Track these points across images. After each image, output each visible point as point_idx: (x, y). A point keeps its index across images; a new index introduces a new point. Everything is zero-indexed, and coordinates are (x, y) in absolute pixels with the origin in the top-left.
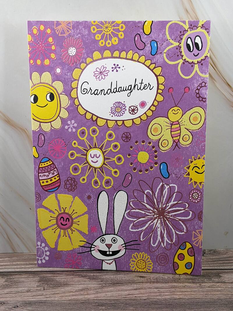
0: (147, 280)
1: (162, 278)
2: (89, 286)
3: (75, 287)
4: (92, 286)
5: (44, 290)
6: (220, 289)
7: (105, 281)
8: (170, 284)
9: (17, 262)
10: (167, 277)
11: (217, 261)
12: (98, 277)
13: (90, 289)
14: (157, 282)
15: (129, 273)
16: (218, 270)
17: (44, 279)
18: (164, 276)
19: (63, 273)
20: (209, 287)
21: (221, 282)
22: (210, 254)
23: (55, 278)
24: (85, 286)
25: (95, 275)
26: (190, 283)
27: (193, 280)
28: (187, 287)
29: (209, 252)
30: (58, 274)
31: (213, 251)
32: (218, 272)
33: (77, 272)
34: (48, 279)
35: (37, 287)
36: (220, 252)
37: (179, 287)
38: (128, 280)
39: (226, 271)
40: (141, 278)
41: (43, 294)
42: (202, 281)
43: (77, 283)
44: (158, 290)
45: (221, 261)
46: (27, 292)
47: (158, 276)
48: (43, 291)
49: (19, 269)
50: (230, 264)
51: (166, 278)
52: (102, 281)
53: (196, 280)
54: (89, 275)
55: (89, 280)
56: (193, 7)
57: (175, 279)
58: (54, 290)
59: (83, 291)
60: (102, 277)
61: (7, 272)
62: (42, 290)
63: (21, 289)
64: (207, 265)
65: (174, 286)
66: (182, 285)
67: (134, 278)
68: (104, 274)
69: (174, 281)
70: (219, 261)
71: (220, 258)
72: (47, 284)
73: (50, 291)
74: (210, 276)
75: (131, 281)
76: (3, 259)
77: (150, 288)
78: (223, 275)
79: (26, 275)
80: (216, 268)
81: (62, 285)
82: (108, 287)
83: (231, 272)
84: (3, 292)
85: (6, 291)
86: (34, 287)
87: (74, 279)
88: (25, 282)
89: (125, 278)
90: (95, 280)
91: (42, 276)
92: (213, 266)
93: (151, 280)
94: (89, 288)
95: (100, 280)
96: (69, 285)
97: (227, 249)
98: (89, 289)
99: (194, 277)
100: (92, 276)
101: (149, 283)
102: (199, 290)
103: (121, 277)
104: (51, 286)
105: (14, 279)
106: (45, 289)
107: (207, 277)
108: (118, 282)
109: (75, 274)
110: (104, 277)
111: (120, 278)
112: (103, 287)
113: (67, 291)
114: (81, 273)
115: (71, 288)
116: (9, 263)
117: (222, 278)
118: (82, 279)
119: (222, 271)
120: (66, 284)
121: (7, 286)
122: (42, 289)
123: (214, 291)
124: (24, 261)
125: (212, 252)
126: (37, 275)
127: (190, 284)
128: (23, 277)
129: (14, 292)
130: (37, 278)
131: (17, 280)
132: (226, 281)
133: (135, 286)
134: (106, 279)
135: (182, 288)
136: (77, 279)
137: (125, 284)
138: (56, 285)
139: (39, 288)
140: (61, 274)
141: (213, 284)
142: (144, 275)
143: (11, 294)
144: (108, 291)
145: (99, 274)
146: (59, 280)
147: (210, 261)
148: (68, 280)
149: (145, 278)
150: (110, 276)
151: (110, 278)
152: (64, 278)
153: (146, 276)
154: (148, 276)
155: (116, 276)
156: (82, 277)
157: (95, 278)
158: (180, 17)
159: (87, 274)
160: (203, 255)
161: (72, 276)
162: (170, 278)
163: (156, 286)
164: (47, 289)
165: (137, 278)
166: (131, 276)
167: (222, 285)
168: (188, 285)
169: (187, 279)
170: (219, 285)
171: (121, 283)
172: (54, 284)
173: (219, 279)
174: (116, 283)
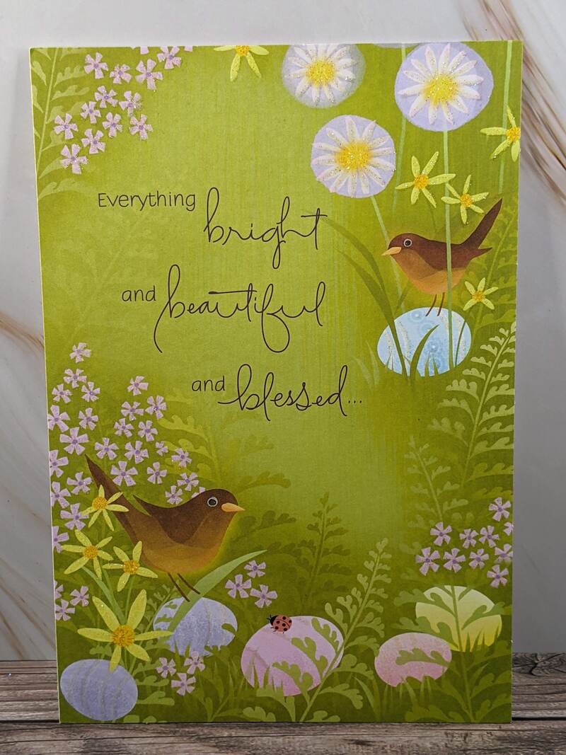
1: (416, 748)
9: (26, 692)
10: (431, 743)
12: (242, 742)
15: (328, 729)
17: (97, 745)
18: (422, 741)
22: (550, 667)
23: (125, 742)
25: (233, 734)
29: (547, 662)
30: (135, 730)
31: (558, 658)
34: (106, 746)
40: (358, 748)
47: (407, 739)
49: (31, 714)
51: (429, 745)
54: (218, 735)
55: (217, 750)
57: (451, 752)
60: (252, 742)
64: (540, 706)
68: (258, 732)
74: (549, 742)
75: (332, 754)
79: (50, 732)
87: (176, 749)
89: (314, 745)
90: (232, 752)
91: (90, 735)
92: (556, 709)
93: (386, 752)
99: (505, 745)
100: (225, 739)
103: (303, 744)
105: (17, 745)
107: (540, 744)
109: (182, 731)
110: (258, 742)
111: (300, 746)
114: (196, 729)
116: (5, 694)
118: (198, 746)
124: (45, 688)
125: (554, 662)
126: (79, 733)
128: (40, 737)
130: (78, 744)
131: (25, 749)
134: (263, 748)
136: (184, 747)
140: (142, 731)
142: (367, 738)
145: (243, 731)
146: (138, 751)
147: (549, 691)
148: (161, 750)
149: (369, 747)
150: (275, 739)
151: (274, 746)
152: (149, 744)
153: (373, 742)
154: (380, 739)
155: (291, 740)
156: (200, 739)
157: (232, 744)
158: (465, 25)
159: (213, 731)
160: (530, 673)
161: (172, 739)
162: (438, 746)
165: (348, 746)
166: (331, 740)
169: (487, 752)
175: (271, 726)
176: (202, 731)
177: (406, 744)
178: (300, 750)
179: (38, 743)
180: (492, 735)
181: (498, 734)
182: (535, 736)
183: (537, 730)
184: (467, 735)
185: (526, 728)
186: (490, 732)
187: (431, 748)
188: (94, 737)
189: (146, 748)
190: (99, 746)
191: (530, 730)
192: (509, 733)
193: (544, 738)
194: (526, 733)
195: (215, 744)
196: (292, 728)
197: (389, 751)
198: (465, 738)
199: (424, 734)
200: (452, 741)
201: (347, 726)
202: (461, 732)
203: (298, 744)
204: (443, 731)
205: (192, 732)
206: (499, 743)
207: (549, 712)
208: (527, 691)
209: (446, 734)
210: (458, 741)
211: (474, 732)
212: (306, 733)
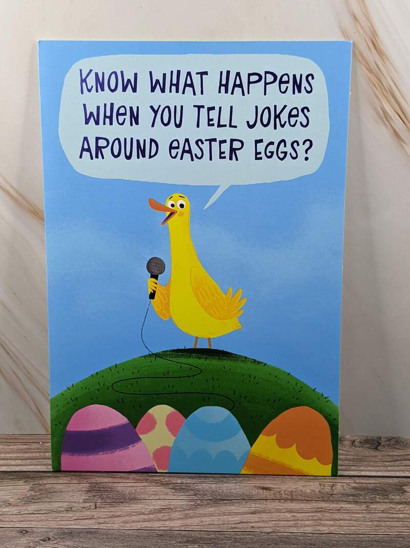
0: (275, 494)
1: (300, 492)
2: (174, 502)
3: (147, 505)
4: (179, 503)
5: (96, 508)
6: (401, 516)
7: (200, 495)
8: (315, 505)
10: (310, 489)
11: (401, 460)
13: (174, 510)
14: (292, 500)
15: (244, 480)
16: (400, 479)
17: (97, 486)
18: (304, 488)
19: (129, 476)
20: (383, 512)
21: (405, 503)
23: (115, 485)
24: (167, 502)
25: (184, 481)
26: (350, 502)
27: (354, 496)
28: (345, 510)
29: (388, 443)
30: (121, 477)
31: (395, 440)
32: (401, 483)
34: (103, 488)
35: (85, 501)
36: (407, 444)
37: (330, 511)
38: (241, 495)
40: (263, 492)
41: (94, 516)
42: (372, 500)
43: (153, 496)
44: (293, 516)
45: (407, 462)
46: (67, 511)
47: (295, 487)
48: (94, 510)
52: (195, 495)
53: (361, 497)
54: (174, 482)
55: (174, 491)
56: (366, 10)
57: (323, 495)
58: (112, 509)
59: (162, 513)
60: (196, 486)
61: (33, 472)
62: (92, 508)
63: (55, 505)
64: (382, 468)
65: (322, 508)
66: (336, 505)
67: (252, 490)
68: (200, 480)
70: (404, 462)
71: (406, 455)
72: (102, 497)
73: (106, 510)
74: (386, 491)
75: (246, 495)
76: (28, 447)
77: (279, 511)
79: (67, 478)
80: (398, 474)
81: (126, 500)
82: (206, 506)
84: (26, 509)
85: (32, 507)
86: (79, 503)
87: (147, 490)
88: (63, 493)
89: (235, 489)
90: (183, 492)
91: (93, 480)
92: (392, 471)
93: (281, 495)
94: (172, 507)
95: (192, 492)
96: (139, 501)
98: (172, 509)
99: (357, 492)
100: (178, 485)
101: (278, 501)
102: (364, 517)
103: (228, 488)
104: (108, 501)
105: (46, 486)
106: (97, 506)
107: (380, 492)
108: (223, 497)
109: (151, 478)
111: (227, 490)
112: (197, 506)
113: (133, 512)
114: (161, 478)
115: (142, 507)
116: (38, 455)
117: (407, 494)
118: (162, 489)
120: (133, 499)
121: (33, 499)
122: (93, 505)
123: (390, 520)
125: (392, 442)
126: (85, 479)
127: (350, 506)
128: (61, 481)
129: (45, 510)
130: (85, 486)
131: (51, 488)
133: (253, 506)
134: (202, 490)
135: (335, 513)
136: (153, 489)
137: (235, 501)
138: (116, 499)
139: (87, 505)
140: (126, 478)
141: (391, 506)
142: (270, 486)
143: (39, 515)
144: (206, 514)
145: (191, 479)
146: (123, 491)
147: (388, 460)
148: (138, 490)
149: (270, 491)
150: (210, 485)
151: (210, 490)
152: (131, 486)
153: (274, 488)
154: (276, 487)
155: (220, 486)
156: (162, 484)
157: (183, 487)
159: (172, 480)
160: (376, 448)
161: (145, 484)
162: (314, 492)
163: (289, 508)
164: (101, 507)
165: (257, 490)
166: (246, 486)
167: (406, 509)
168: (346, 508)
169: (346, 496)
170: (401, 508)
171: (228, 500)
172: (113, 498)
173: (402, 497)
174: (221, 499)
175: (208, 477)
176: (164, 479)
177: (294, 490)
179: (60, 485)
180: (349, 486)
181: (353, 485)
182: (377, 487)
183: (379, 483)
184: (333, 485)
185: (371, 482)
186: (348, 484)
187: (310, 493)
188: (95, 482)
189: (128, 489)
190: (99, 487)
191: (374, 483)
192: (361, 485)
193: (382, 488)
194: (371, 485)
195: (172, 487)
196: (221, 479)
197: (283, 494)
198: (332, 487)
199: (306, 484)
200: (323, 489)
201: (257, 478)
202: (330, 483)
203: (225, 488)
204: (318, 483)
205: (159, 480)
206: (353, 491)
207: (387, 473)
208: (373, 459)
209: (320, 484)
210: (327, 489)
211: (338, 484)
212: (230, 482)
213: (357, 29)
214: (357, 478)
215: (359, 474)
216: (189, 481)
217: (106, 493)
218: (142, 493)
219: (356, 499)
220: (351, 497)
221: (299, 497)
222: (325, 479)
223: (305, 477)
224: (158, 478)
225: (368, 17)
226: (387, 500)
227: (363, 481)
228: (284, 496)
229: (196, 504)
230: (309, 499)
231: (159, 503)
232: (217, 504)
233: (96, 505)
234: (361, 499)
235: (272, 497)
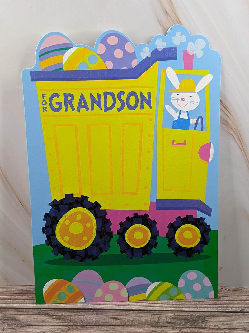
0: (121, 322)
1: (138, 321)
2: (54, 327)
3: (37, 329)
4: (57, 327)
5: (3, 330)
7: (73, 322)
8: (146, 329)
11: (207, 301)
14: (132, 326)
15: (102, 313)
16: (204, 313)
17: (6, 317)
18: (141, 318)
19: (28, 311)
21: (206, 328)
23: (18, 316)
24: (50, 327)
25: (63, 314)
26: (169, 327)
27: (173, 324)
30: (23, 311)
32: (205, 315)
33: (45, 311)
38: (99, 322)
39: (214, 314)
40: (114, 321)
42: (184, 326)
43: (41, 323)
45: (211, 302)
47: (135, 317)
50: (221, 305)
51: (143, 320)
52: (69, 323)
53: (177, 324)
54: (57, 314)
55: (55, 320)
56: (173, 8)
57: (152, 323)
58: (14, 331)
60: (71, 317)
64: (193, 306)
65: (150, 331)
66: (160, 329)
67: (106, 319)
68: (74, 313)
69: (150, 325)
70: (209, 302)
72: (8, 324)
74: (194, 320)
75: (102, 323)
78: (210, 319)
80: (203, 310)
81: (23, 325)
82: (75, 330)
83: (220, 315)
87: (39, 319)
89: (96, 319)
90: (62, 321)
91: (4, 313)
92: (200, 308)
93: (125, 322)
95: (67, 321)
96: (32, 326)
97: (222, 287)
98: (52, 331)
99: (175, 321)
100: (60, 316)
101: (122, 326)
103: (91, 318)
104: (12, 326)
107: (190, 321)
108: (87, 324)
109: (42, 312)
112: (69, 329)
114: (49, 312)
115: (33, 330)
117: (207, 322)
118: (48, 318)
119: (210, 313)
120: (29, 325)
127: (169, 329)
132: (211, 327)
133: (106, 329)
134: (74, 320)
136: (42, 318)
137: (94, 326)
138: (17, 325)
140: (26, 312)
141: (196, 330)
142: (118, 317)
146: (23, 320)
147: (198, 301)
148: (33, 319)
149: (118, 320)
150: (80, 316)
151: (79, 319)
152: (28, 317)
153: (121, 318)
154: (123, 317)
155: (87, 317)
156: (49, 316)
157: (62, 318)
158: (158, 20)
159: (56, 313)
161: (38, 315)
162: (147, 320)
163: (129, 331)
164: (7, 330)
165: (110, 319)
166: (103, 317)
167: (205, 332)
168: (166, 331)
169: (167, 323)
170: (202, 331)
171: (90, 326)
172: (16, 325)
173: (204, 324)
174: (85, 325)
175: (79, 311)
176: (51, 313)
177: (134, 319)
178: (90, 321)
181: (173, 316)
182: (188, 317)
183: (190, 315)
184: (160, 316)
185: (185, 315)
186: (170, 316)
188: (6, 314)
189: (26, 319)
190: (8, 318)
191: (187, 315)
192: (178, 316)
193: (192, 319)
194: (185, 317)
195: (55, 318)
196: (88, 312)
197: (126, 322)
198: (159, 318)
199: (142, 316)
200: (153, 319)
201: (111, 312)
202: (158, 315)
203: (89, 318)
204: (151, 315)
206: (173, 320)
207: (196, 309)
209: (152, 316)
210: (156, 319)
211: (163, 316)
212: (93, 314)
213: (169, 21)
214: (176, 312)
215: (178, 310)
216: (67, 314)
217: (11, 321)
218: (34, 321)
219: (174, 325)
220: (170, 324)
221: (137, 324)
222: (155, 313)
223: (142, 311)
224: (47, 312)
225: (175, 13)
226: (193, 326)
227: (180, 314)
228: (127, 323)
229: (68, 328)
230: (142, 325)
231: (45, 327)
232: (83, 328)
233: (3, 328)
234: (177, 325)
235: (119, 324)
